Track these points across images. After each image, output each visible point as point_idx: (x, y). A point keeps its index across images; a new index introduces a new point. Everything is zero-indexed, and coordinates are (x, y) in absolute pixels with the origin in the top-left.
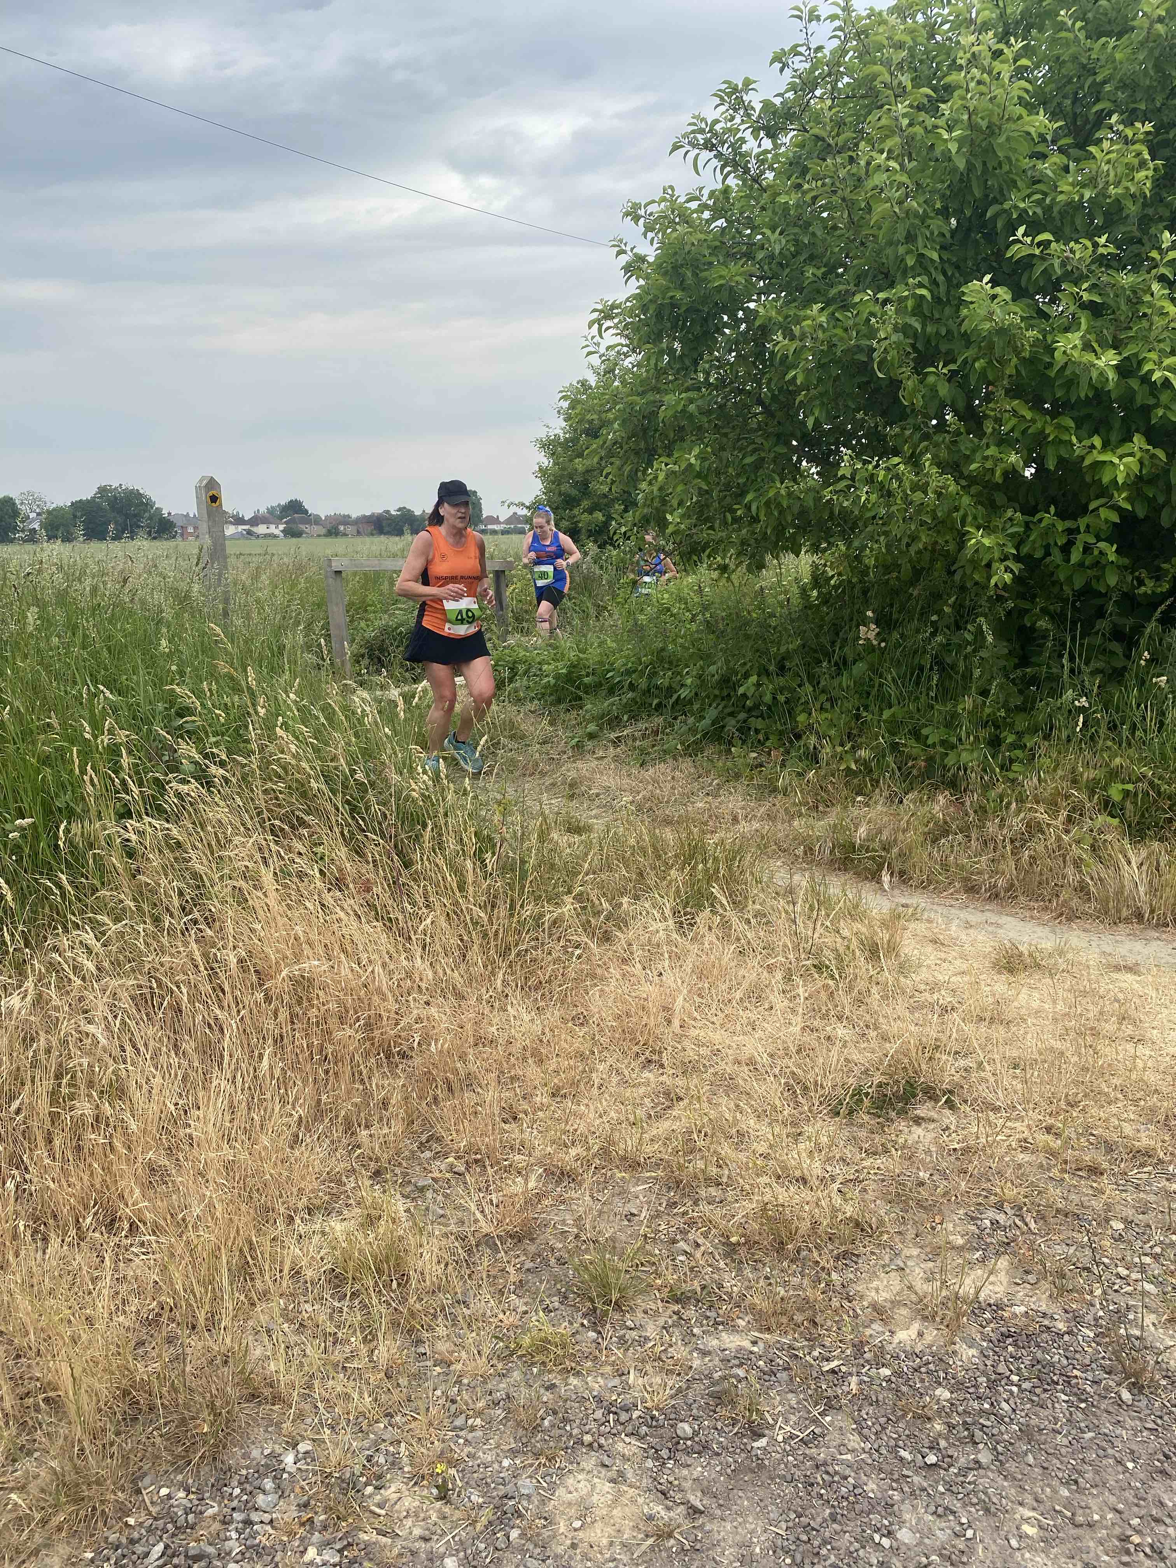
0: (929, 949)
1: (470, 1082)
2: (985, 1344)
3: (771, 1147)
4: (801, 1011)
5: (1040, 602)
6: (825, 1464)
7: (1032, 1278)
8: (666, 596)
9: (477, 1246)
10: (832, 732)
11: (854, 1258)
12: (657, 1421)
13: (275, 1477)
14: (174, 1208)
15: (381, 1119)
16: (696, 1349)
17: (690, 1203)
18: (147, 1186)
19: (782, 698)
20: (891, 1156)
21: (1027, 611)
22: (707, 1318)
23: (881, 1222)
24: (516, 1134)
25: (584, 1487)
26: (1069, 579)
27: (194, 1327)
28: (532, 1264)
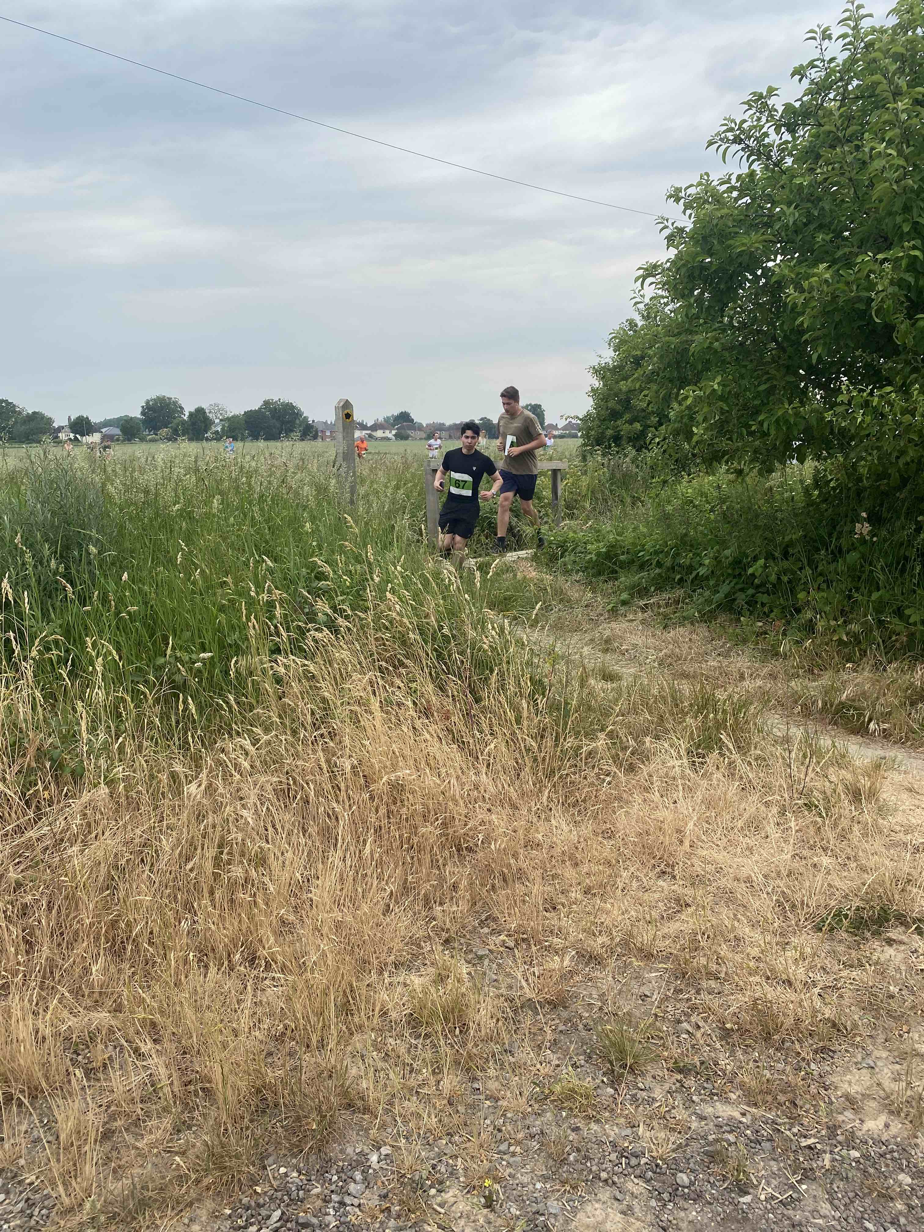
0: (905, 796)
1: (521, 875)
3: (762, 952)
4: (792, 841)
6: (800, 1224)
8: (690, 491)
9: (522, 1007)
10: (827, 609)
11: (831, 1054)
12: (661, 1169)
13: (363, 1171)
14: (297, 953)
15: (452, 898)
16: (695, 1113)
17: (693, 991)
18: (279, 934)
19: (785, 579)
20: (865, 970)
22: (705, 1088)
23: (855, 1026)
24: (555, 922)
25: (600, 1214)
27: (308, 1046)
28: (564, 1027)
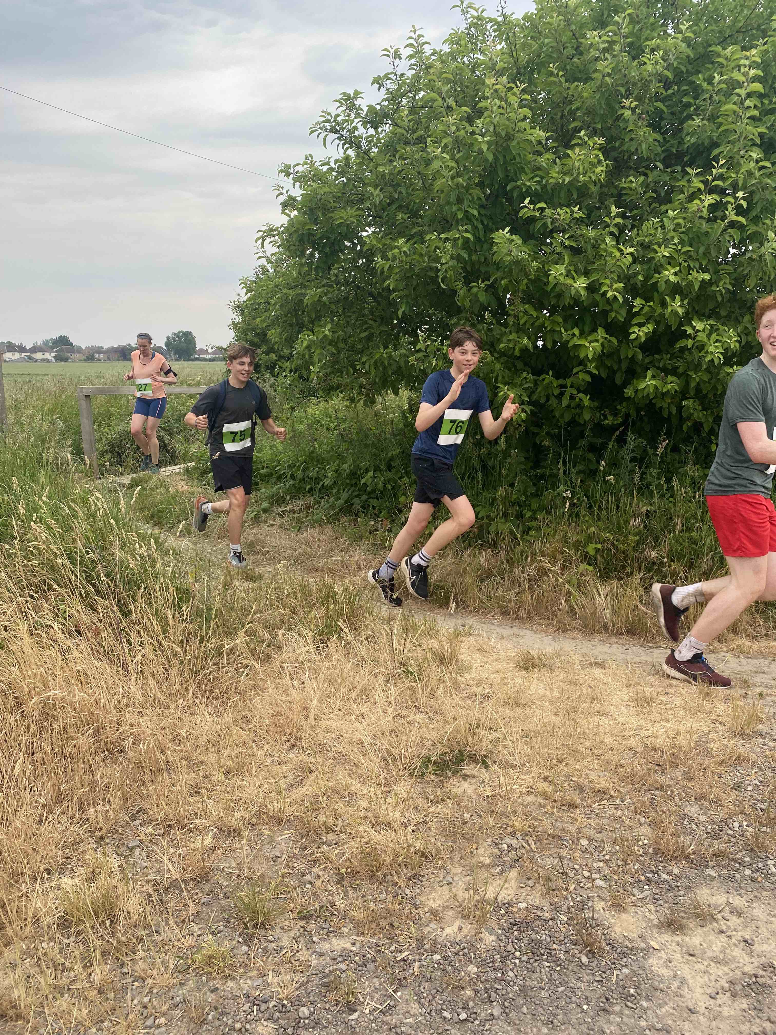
0: (477, 655)
2: (500, 931)
5: (546, 429)
6: (395, 1027)
7: (531, 883)
9: (169, 888)
11: (420, 878)
12: (286, 1007)
15: (104, 799)
16: (315, 952)
17: (316, 846)
19: (389, 486)
20: (447, 804)
21: (538, 434)
22: (323, 929)
23: (438, 851)
24: (199, 806)
26: (562, 416)
28: (206, 899)
